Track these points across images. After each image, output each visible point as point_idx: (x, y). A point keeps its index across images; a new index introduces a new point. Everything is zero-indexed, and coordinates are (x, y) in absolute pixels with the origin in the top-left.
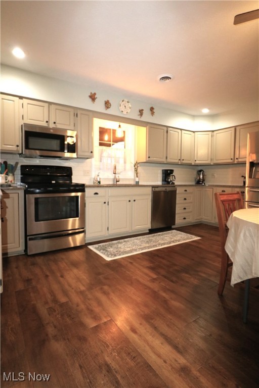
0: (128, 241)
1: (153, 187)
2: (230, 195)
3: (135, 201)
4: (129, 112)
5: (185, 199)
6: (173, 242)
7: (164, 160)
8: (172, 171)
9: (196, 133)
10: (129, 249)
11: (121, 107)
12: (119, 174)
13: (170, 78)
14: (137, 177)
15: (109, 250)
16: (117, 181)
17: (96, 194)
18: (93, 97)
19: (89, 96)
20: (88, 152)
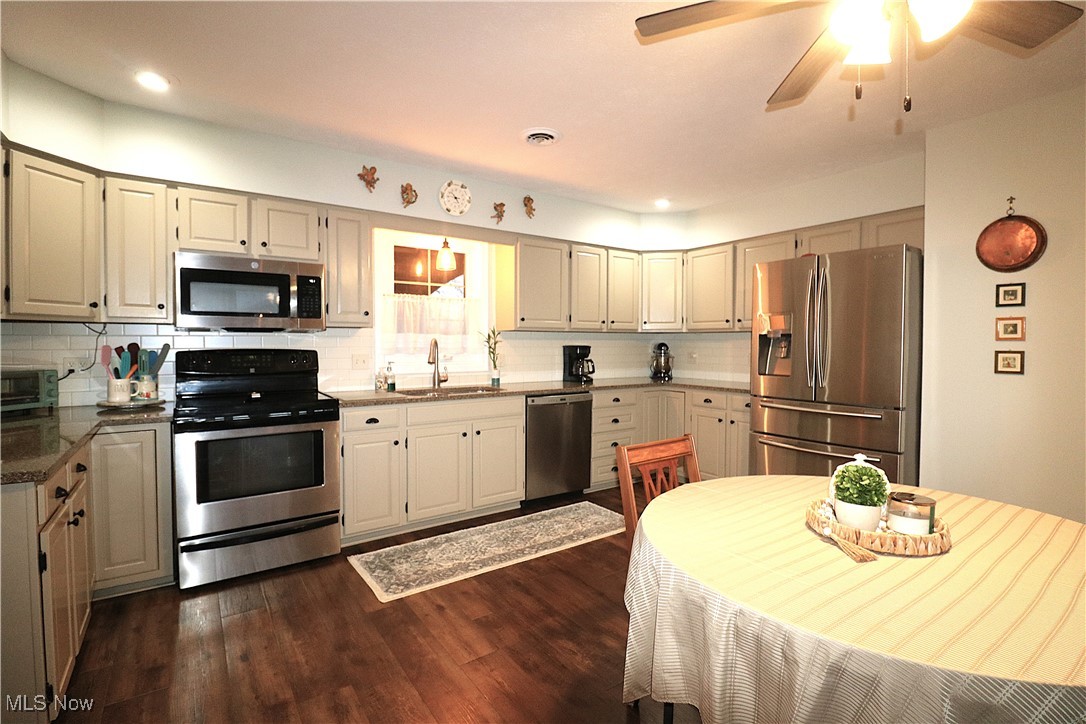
0: (457, 539)
1: (529, 395)
2: (662, 448)
3: (478, 433)
4: (466, 210)
5: (616, 421)
6: (571, 538)
7: (563, 324)
8: (586, 350)
9: (644, 255)
10: (450, 564)
11: (446, 199)
12: (447, 360)
13: (552, 137)
14: (495, 367)
15: (397, 568)
16: (440, 381)
17: (373, 421)
18: (369, 178)
19: (359, 175)
20: (359, 312)
